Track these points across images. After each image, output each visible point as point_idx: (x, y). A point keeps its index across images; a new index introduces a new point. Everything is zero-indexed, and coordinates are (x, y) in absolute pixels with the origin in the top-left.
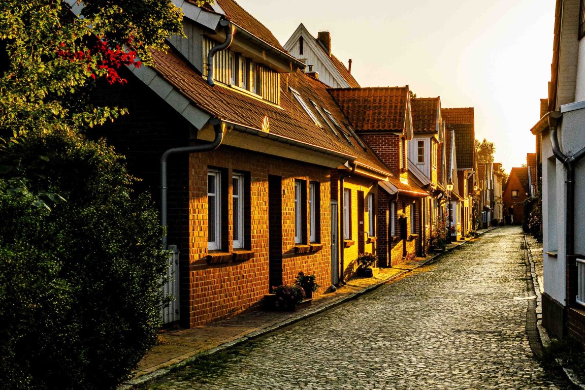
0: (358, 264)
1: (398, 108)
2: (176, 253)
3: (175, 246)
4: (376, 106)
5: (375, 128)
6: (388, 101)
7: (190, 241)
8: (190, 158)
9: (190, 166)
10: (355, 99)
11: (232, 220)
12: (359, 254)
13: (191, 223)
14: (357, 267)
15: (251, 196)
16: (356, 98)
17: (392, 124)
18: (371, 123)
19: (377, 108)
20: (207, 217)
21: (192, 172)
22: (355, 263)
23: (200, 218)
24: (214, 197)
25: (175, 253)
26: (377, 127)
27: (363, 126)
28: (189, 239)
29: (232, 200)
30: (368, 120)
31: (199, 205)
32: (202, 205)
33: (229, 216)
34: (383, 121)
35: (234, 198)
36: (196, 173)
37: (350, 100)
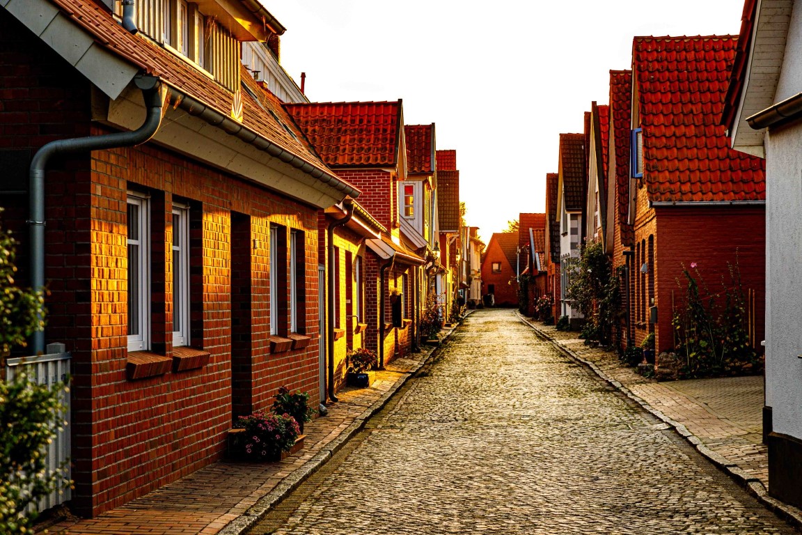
0: (347, 366)
1: (389, 132)
2: (64, 361)
3: (61, 346)
4: (355, 130)
5: (354, 161)
6: (373, 122)
7: (94, 334)
8: (93, 161)
9: (93, 177)
10: (324, 120)
11: (171, 293)
12: (347, 351)
13: (95, 296)
14: (346, 371)
15: (203, 248)
16: (325, 117)
17: (379, 156)
18: (348, 155)
19: (356, 132)
20: (124, 286)
21: (97, 190)
22: (343, 364)
23: (113, 286)
24: (137, 246)
25: (62, 361)
26: (357, 160)
27: (336, 158)
28: (90, 330)
29: (171, 253)
30: (345, 149)
31: (110, 261)
32: (117, 259)
33: (167, 284)
34: (366, 152)
35: (174, 251)
36: (104, 193)
37: (316, 121)
